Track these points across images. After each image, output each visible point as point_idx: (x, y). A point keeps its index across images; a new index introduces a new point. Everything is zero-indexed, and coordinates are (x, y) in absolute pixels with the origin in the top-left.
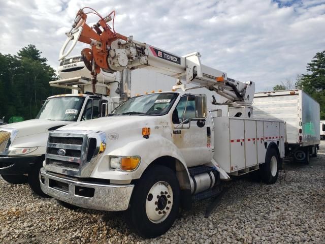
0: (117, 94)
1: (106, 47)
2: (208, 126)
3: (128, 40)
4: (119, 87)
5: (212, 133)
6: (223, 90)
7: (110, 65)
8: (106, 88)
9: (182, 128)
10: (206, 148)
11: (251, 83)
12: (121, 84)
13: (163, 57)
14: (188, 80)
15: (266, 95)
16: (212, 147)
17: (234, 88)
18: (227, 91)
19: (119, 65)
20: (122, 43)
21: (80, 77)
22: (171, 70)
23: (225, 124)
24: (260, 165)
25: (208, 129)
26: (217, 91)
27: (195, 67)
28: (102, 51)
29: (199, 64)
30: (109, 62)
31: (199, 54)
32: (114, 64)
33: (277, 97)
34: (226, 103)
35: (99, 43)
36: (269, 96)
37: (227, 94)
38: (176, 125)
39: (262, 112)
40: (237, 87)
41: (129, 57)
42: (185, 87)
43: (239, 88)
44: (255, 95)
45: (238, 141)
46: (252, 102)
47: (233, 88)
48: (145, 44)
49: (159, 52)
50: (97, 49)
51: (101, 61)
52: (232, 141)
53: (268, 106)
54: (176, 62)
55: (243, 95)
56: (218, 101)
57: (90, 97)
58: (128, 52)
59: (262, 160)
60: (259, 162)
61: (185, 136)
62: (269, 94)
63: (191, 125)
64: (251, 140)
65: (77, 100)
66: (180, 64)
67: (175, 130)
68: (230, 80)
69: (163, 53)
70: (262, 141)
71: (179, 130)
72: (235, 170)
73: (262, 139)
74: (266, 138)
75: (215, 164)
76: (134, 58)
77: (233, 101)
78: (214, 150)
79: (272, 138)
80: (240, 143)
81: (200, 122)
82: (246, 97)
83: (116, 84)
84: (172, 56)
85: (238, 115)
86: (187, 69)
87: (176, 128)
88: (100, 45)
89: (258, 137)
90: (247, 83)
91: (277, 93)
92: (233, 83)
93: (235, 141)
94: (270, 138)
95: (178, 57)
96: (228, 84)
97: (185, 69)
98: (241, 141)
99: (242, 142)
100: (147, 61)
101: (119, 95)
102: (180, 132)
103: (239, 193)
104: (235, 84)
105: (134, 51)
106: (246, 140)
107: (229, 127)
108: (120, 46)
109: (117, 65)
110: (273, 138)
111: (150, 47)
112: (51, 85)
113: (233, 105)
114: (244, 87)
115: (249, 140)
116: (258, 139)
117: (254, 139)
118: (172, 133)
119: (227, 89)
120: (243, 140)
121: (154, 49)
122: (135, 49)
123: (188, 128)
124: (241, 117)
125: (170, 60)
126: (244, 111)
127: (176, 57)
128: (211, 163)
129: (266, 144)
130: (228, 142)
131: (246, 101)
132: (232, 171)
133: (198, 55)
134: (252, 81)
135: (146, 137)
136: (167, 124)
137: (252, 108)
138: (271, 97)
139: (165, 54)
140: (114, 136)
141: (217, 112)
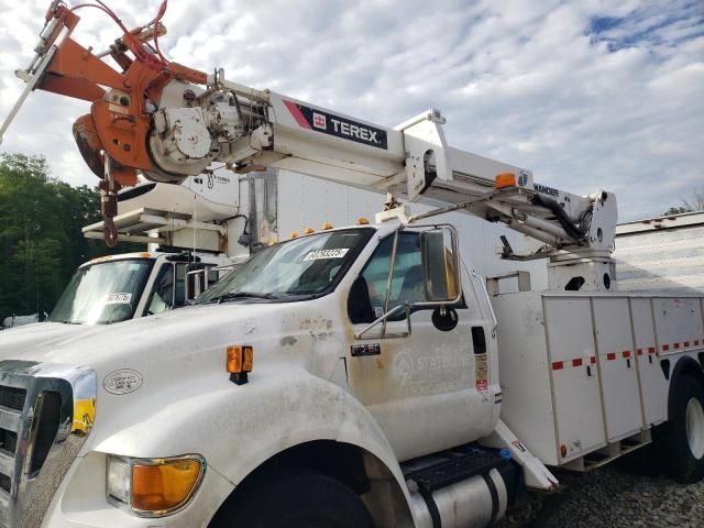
0: (242, 246)
1: (144, 106)
2: (477, 323)
3: (211, 80)
4: (248, 230)
5: (491, 344)
6: (525, 219)
7: (158, 159)
8: (219, 233)
9: (383, 335)
10: (472, 392)
11: (605, 196)
12: (252, 222)
13: (330, 130)
14: (413, 193)
15: (651, 226)
16: (495, 388)
17: (557, 212)
18: (539, 219)
19: (181, 156)
20: (198, 95)
21: (141, 210)
22: (360, 167)
23: (531, 313)
24: (655, 430)
25: (478, 334)
26: (509, 223)
27: (429, 153)
28: (131, 119)
29: (440, 145)
30: (153, 150)
31: (437, 114)
32: (167, 153)
33: (680, 231)
34: (539, 254)
35: (120, 95)
36: (659, 229)
37: (539, 229)
38: (360, 328)
39: (642, 274)
40: (566, 209)
41: (216, 132)
42: (407, 214)
43: (572, 212)
44: (619, 230)
45: (577, 362)
46: (611, 247)
47: (554, 213)
48: (268, 92)
49: (315, 115)
50: (114, 113)
51: (127, 148)
52: (558, 366)
53: (659, 255)
54: (372, 143)
55: (585, 229)
56: (517, 251)
57: (167, 258)
58: (211, 117)
59: (659, 413)
60: (648, 422)
61: (395, 359)
62: (657, 224)
63: (412, 325)
64: (619, 356)
65: (135, 267)
66: (386, 148)
67: (357, 344)
68: (545, 190)
69: (329, 117)
70: (653, 355)
71: (371, 343)
72: (574, 454)
73: (651, 350)
74: (666, 348)
75: (508, 437)
76: (232, 132)
77: (559, 248)
78: (499, 399)
79: (682, 345)
80: (582, 369)
81: (443, 312)
82: (592, 233)
83: (241, 222)
84: (360, 126)
85: (575, 284)
86: (408, 162)
87: (360, 338)
88: (124, 102)
89: (638, 347)
90: (592, 196)
91: (680, 221)
92: (553, 198)
93: (568, 364)
94: (677, 346)
95: (378, 131)
96: (537, 201)
97: (404, 164)
98: (587, 362)
99: (589, 366)
100: (271, 139)
101: (247, 250)
102: (377, 351)
103: (592, 518)
104: (559, 200)
105: (228, 113)
106: (603, 359)
107: (544, 324)
108: (194, 103)
109: (175, 156)
110: (687, 344)
111: (284, 101)
112: (86, 235)
113: (560, 258)
114: (585, 208)
115: (611, 357)
116: (640, 352)
117: (626, 354)
118: (348, 355)
119: (537, 214)
120: (593, 360)
121: (298, 106)
122: (234, 109)
123: (405, 335)
124: (584, 290)
125: (354, 138)
126: (591, 271)
127: (373, 130)
128: (495, 435)
129: (665, 364)
130: (545, 368)
131: (594, 245)
132: (565, 461)
133: (437, 117)
134: (606, 190)
135: (240, 378)
136: (329, 326)
137: (612, 263)
138: (665, 233)
139: (336, 122)
140: (123, 381)
141: (516, 279)
